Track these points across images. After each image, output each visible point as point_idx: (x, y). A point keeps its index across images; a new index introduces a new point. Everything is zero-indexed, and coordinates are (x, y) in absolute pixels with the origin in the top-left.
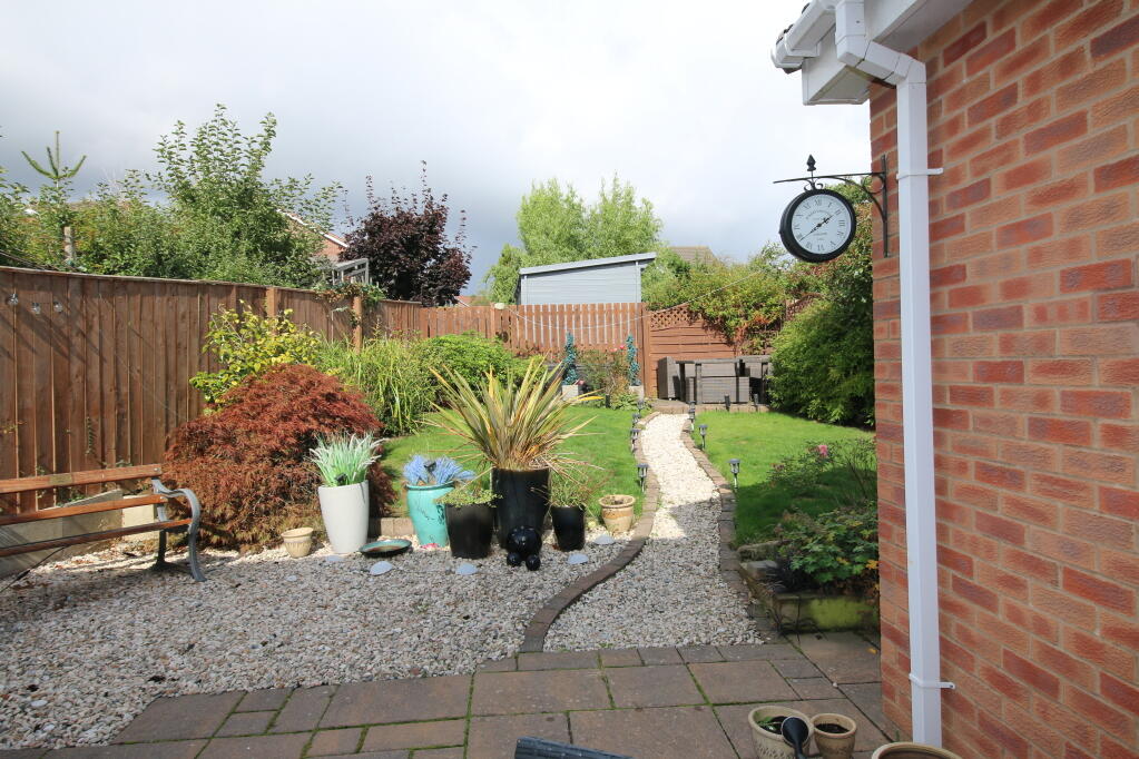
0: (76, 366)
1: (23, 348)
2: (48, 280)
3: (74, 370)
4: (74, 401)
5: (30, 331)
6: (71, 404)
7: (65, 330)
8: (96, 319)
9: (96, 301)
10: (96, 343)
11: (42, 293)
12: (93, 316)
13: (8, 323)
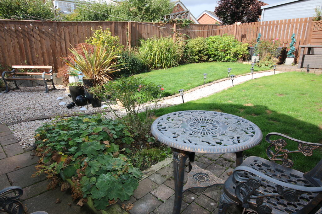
0: (57, 43)
1: (42, 39)
2: (47, 23)
3: (57, 44)
4: (58, 51)
5: (43, 35)
6: (57, 52)
7: (53, 35)
8: (63, 32)
9: (62, 28)
10: (63, 38)
11: (45, 26)
12: (62, 31)
13: (37, 33)
